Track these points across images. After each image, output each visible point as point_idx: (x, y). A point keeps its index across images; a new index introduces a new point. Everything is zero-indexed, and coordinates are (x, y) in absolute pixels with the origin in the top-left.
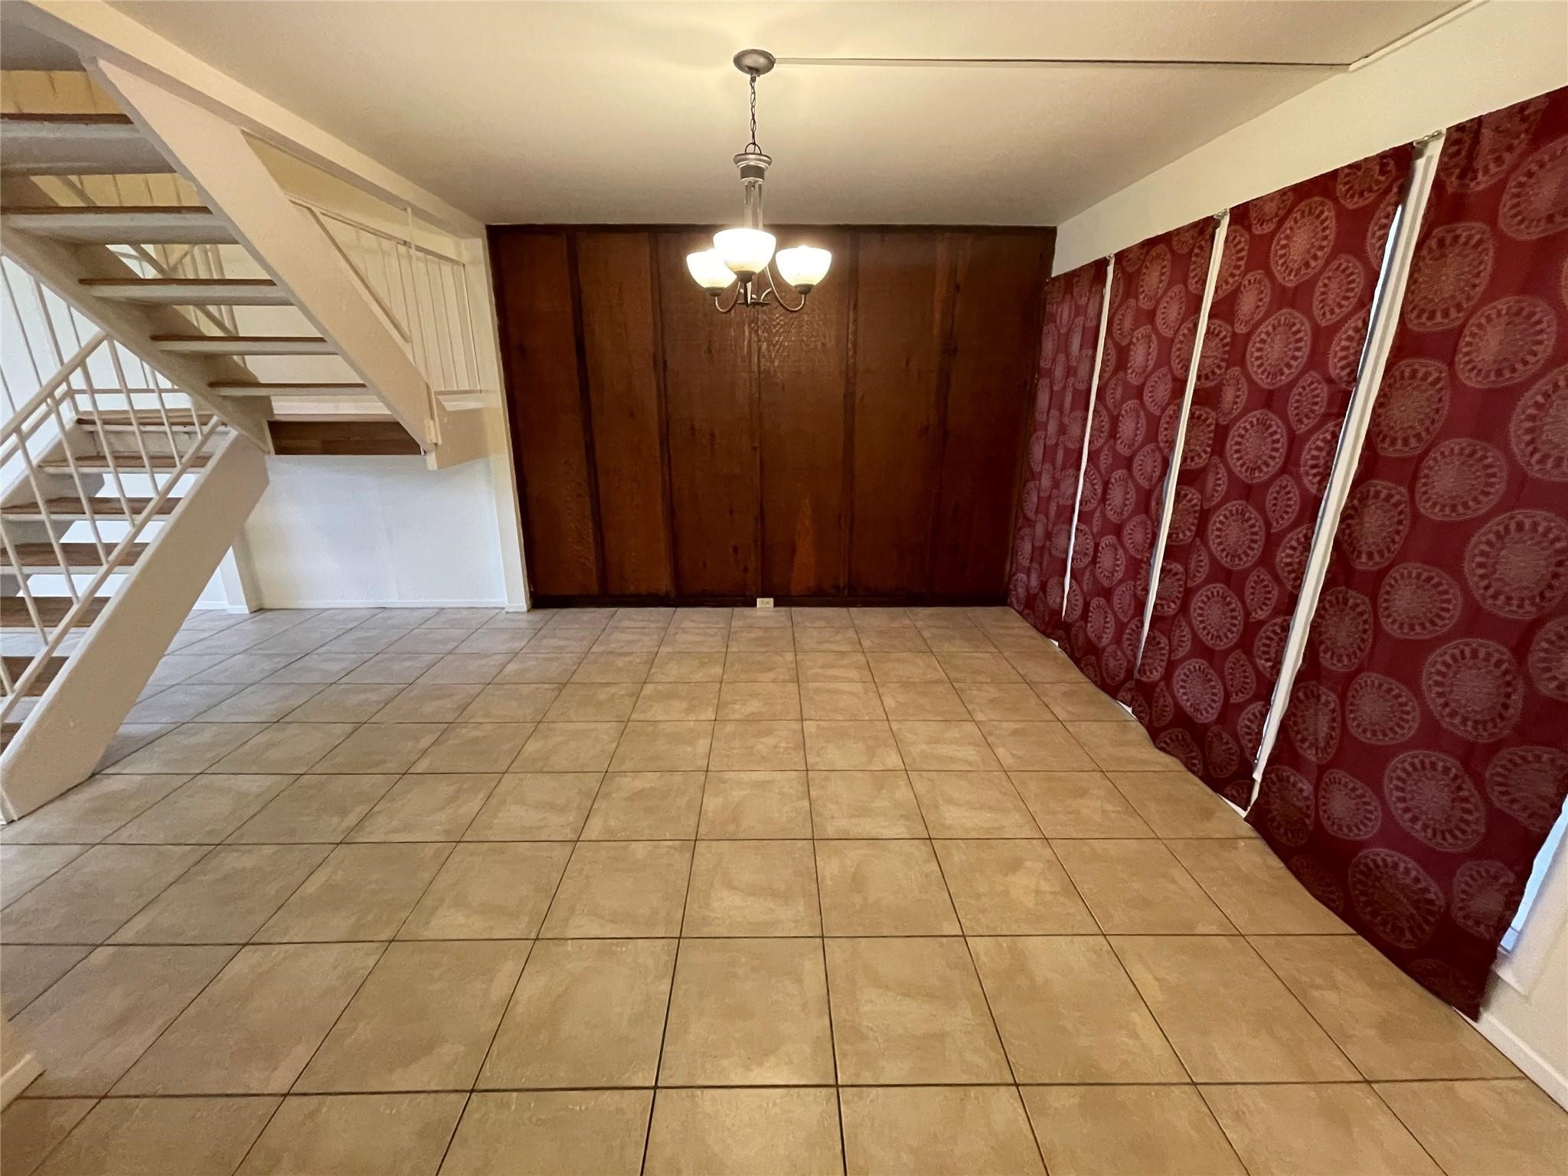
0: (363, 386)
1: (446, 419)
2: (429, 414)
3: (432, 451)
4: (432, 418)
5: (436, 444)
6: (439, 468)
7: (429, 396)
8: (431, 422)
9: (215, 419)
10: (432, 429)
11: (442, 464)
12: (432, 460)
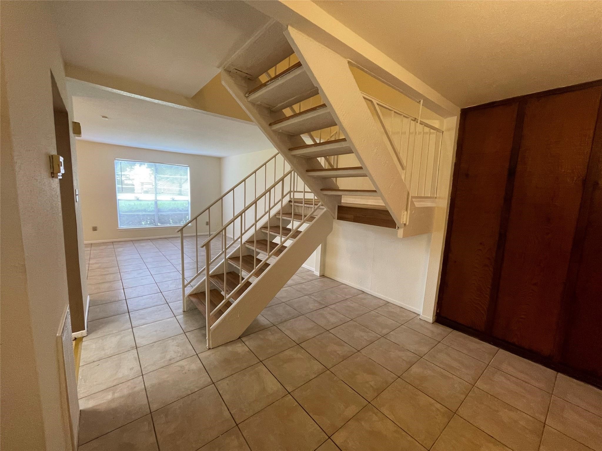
0: (375, 191)
1: (413, 211)
2: (405, 207)
3: (402, 228)
4: (407, 210)
5: (405, 224)
6: (403, 237)
7: (408, 198)
8: (406, 212)
9: (320, 203)
10: (405, 216)
11: (405, 236)
12: (400, 232)
